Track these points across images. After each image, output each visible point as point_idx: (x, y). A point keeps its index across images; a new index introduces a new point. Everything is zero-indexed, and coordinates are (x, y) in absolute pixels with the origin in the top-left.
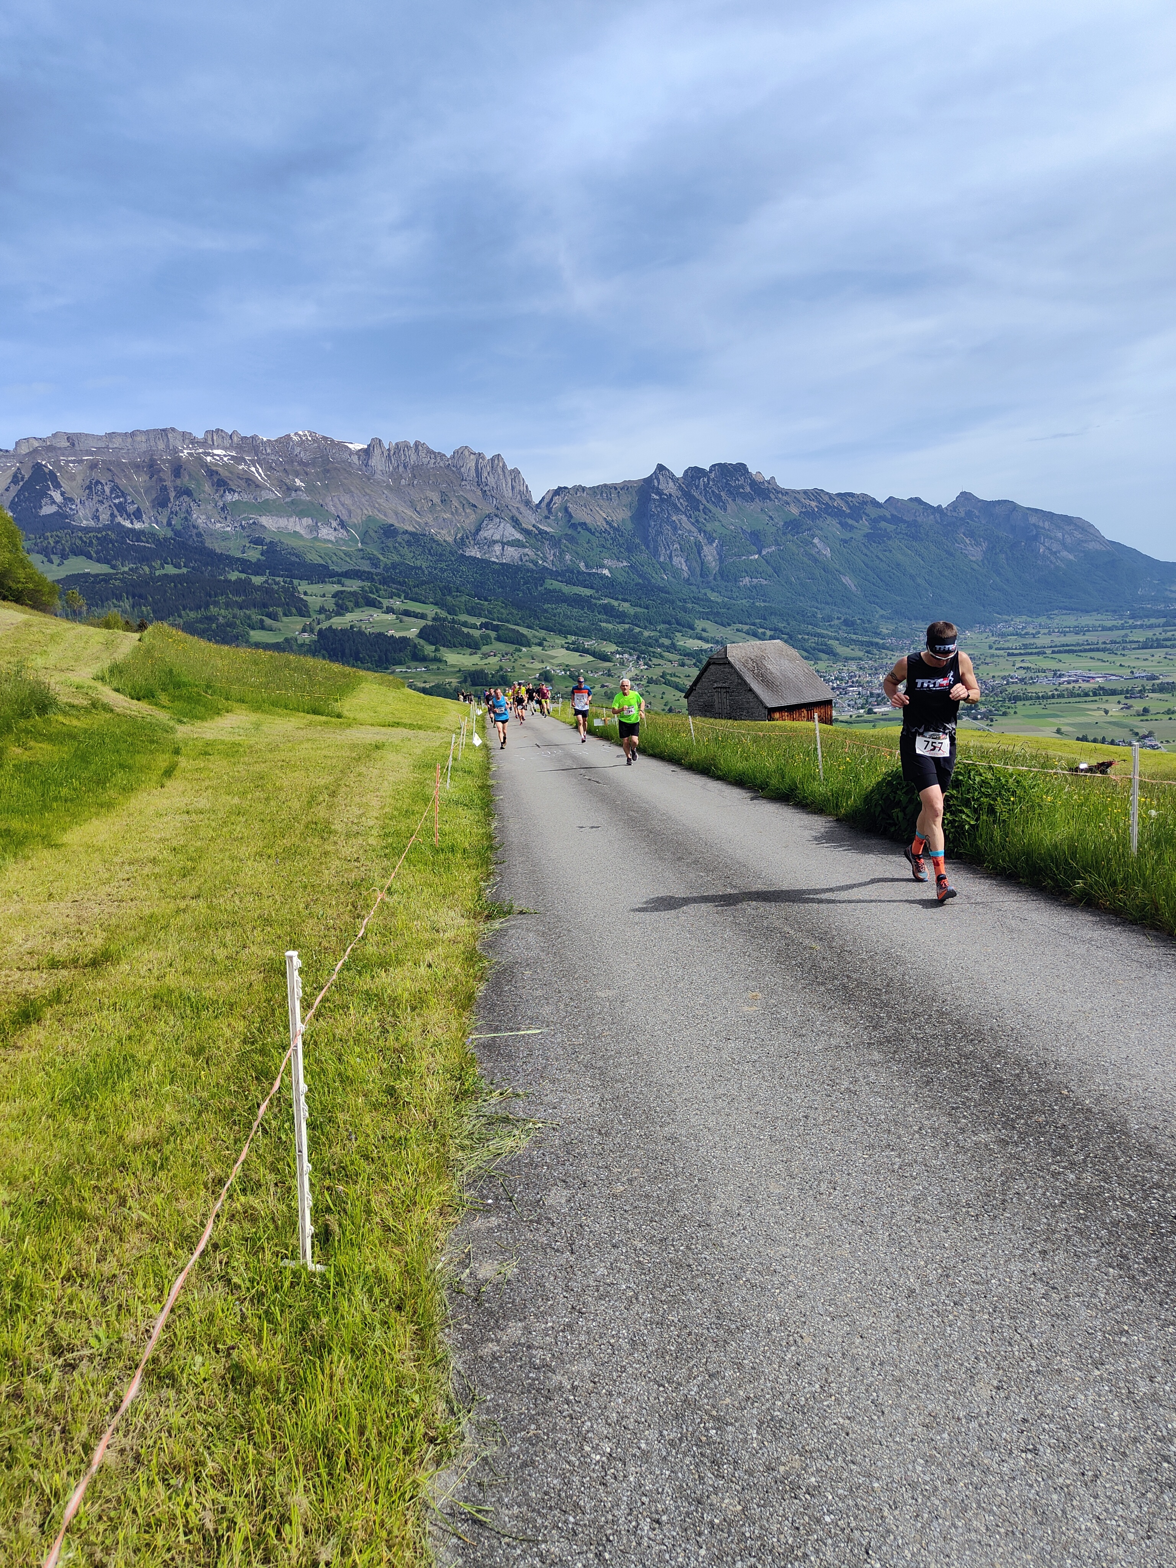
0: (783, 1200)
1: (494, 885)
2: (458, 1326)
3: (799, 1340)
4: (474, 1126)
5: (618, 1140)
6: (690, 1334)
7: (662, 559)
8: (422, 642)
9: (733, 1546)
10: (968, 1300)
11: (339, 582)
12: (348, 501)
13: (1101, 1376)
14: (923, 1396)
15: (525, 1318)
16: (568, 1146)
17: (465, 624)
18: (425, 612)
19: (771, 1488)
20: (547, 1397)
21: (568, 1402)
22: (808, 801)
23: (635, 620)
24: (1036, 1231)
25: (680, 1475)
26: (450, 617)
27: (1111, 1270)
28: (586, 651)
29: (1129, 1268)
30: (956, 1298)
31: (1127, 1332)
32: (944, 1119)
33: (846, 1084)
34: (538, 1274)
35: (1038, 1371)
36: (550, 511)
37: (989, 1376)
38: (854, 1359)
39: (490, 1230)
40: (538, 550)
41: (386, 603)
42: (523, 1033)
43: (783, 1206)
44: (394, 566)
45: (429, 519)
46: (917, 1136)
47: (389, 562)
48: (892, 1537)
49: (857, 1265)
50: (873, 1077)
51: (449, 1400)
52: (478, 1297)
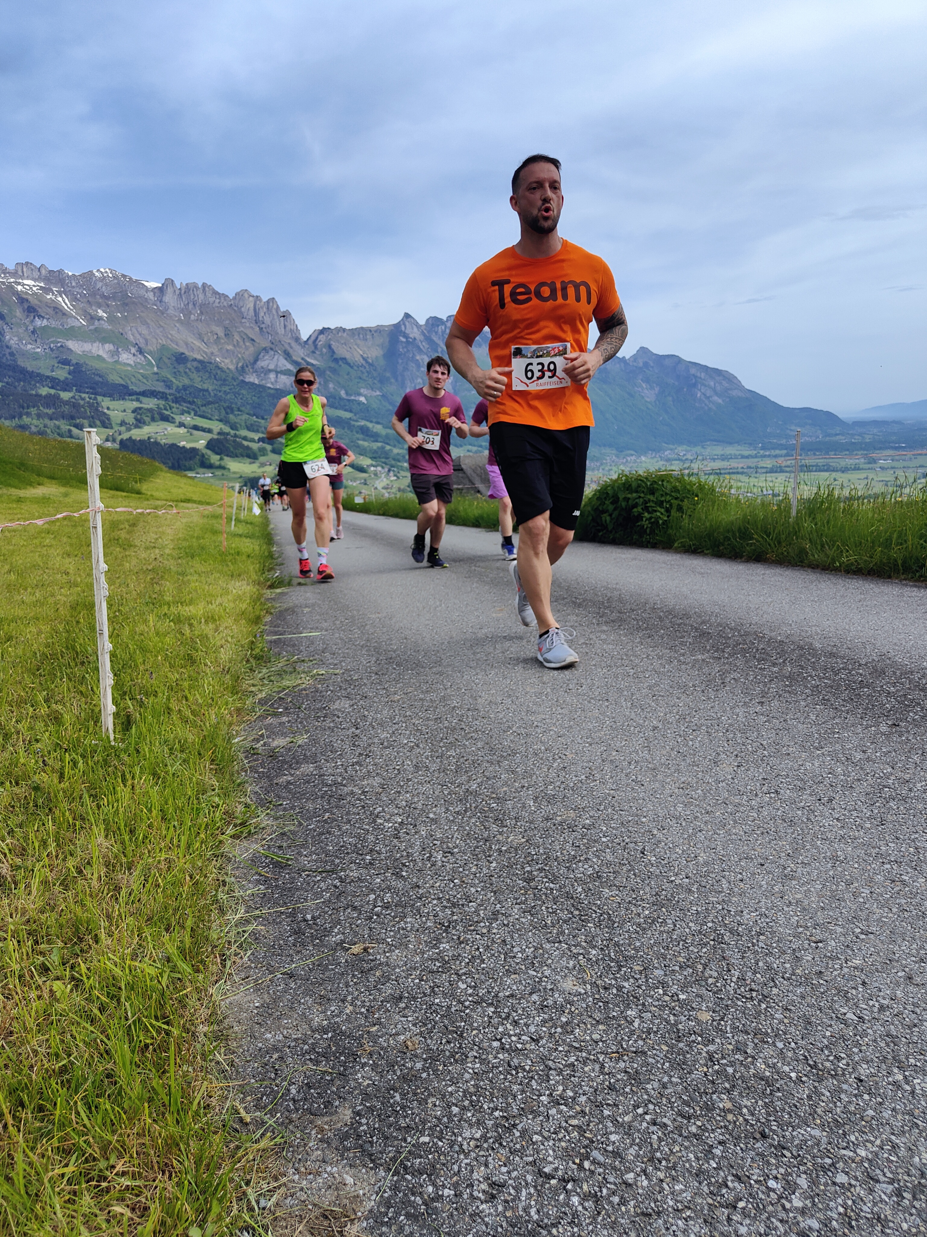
2: (254, 770)
3: (564, 756)
6: (467, 760)
8: (209, 452)
9: (521, 860)
10: (703, 728)
11: (138, 400)
12: (144, 331)
13: (822, 753)
14: (676, 775)
15: (316, 762)
17: (245, 438)
18: (211, 427)
19: (551, 828)
20: (339, 799)
21: (360, 800)
23: (387, 440)
24: (753, 694)
25: (467, 828)
26: (232, 432)
27: (817, 706)
29: (832, 705)
30: (694, 728)
31: (838, 732)
32: (666, 651)
34: (327, 740)
35: (770, 756)
36: (316, 347)
37: (729, 761)
39: (281, 723)
41: (178, 419)
42: (304, 635)
44: (185, 388)
45: (214, 349)
46: (646, 659)
47: (181, 385)
50: (604, 637)
51: (247, 806)
52: (273, 755)
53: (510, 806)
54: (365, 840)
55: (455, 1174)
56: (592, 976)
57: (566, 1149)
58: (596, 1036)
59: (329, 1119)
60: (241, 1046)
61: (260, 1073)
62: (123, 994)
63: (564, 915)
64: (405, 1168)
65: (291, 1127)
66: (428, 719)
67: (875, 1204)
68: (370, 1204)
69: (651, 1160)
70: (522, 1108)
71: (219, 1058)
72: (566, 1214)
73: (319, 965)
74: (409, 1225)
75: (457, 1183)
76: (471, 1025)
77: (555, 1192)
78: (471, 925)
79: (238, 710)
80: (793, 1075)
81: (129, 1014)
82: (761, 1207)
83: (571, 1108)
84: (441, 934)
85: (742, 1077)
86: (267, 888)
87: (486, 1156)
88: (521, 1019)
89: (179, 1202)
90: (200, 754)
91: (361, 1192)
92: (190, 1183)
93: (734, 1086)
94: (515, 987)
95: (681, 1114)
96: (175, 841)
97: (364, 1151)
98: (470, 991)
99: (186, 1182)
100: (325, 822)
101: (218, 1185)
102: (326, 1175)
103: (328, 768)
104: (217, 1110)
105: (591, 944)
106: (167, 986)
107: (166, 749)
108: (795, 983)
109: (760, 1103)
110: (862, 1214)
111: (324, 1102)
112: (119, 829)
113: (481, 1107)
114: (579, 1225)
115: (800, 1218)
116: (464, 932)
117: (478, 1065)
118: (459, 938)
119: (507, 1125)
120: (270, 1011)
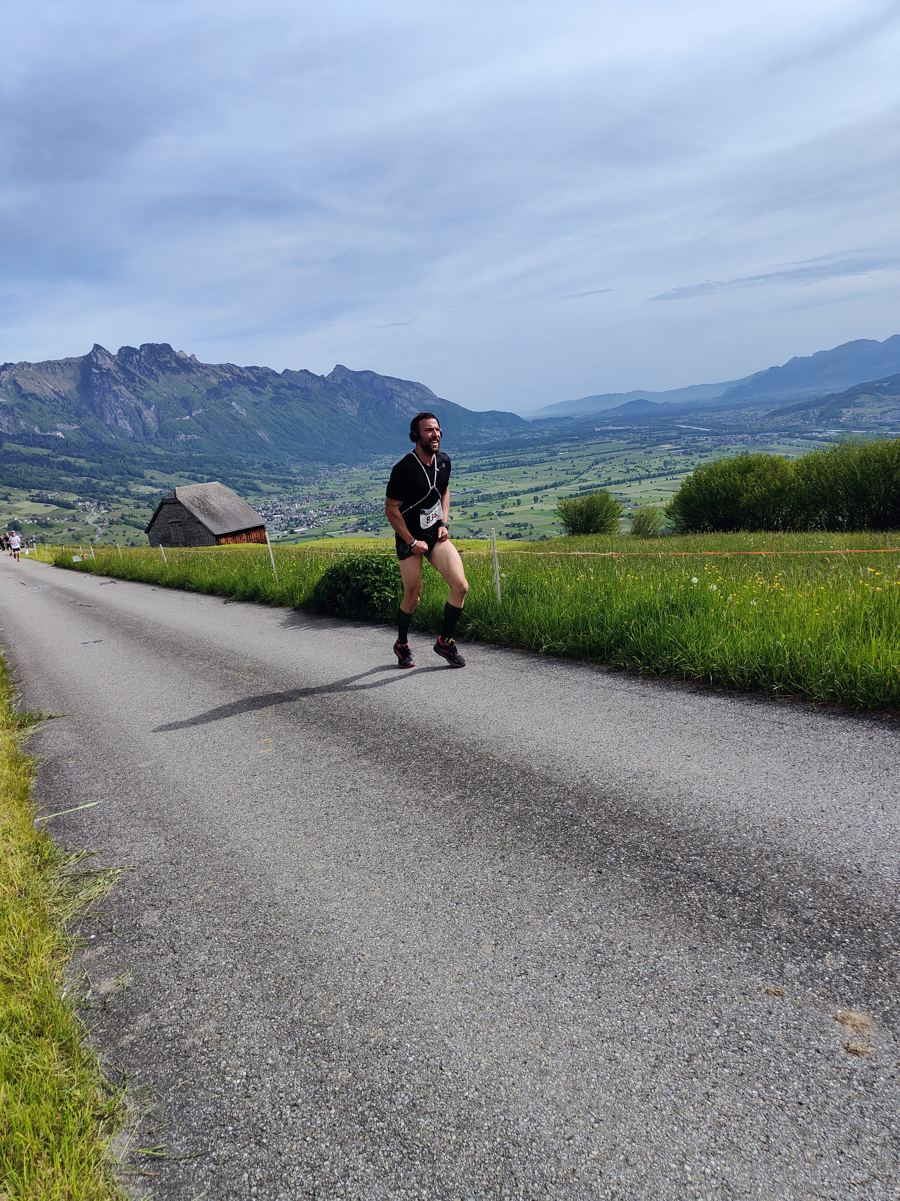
0: (325, 872)
1: (17, 700)
2: (94, 1033)
3: (362, 958)
4: (61, 885)
5: (188, 865)
6: (283, 979)
9: (353, 1099)
10: (464, 899)
13: (552, 918)
14: (452, 965)
15: (150, 1009)
16: (148, 880)
19: (369, 1054)
20: (185, 1057)
21: (203, 1054)
22: (270, 598)
24: (495, 846)
25: (303, 1070)
27: (544, 856)
28: (50, 502)
29: (553, 852)
30: (457, 900)
31: (561, 889)
32: (421, 792)
33: (349, 786)
34: (151, 975)
35: (516, 927)
37: (488, 940)
38: (401, 957)
39: (100, 957)
42: (81, 807)
43: (327, 876)
46: (406, 807)
48: (454, 1054)
49: (388, 899)
50: (366, 777)
51: (105, 1087)
52: (106, 1007)
53: (331, 1034)
63: (397, 1156)
66: (236, 927)
78: (330, 1187)
100: (181, 1090)
103: (163, 1016)
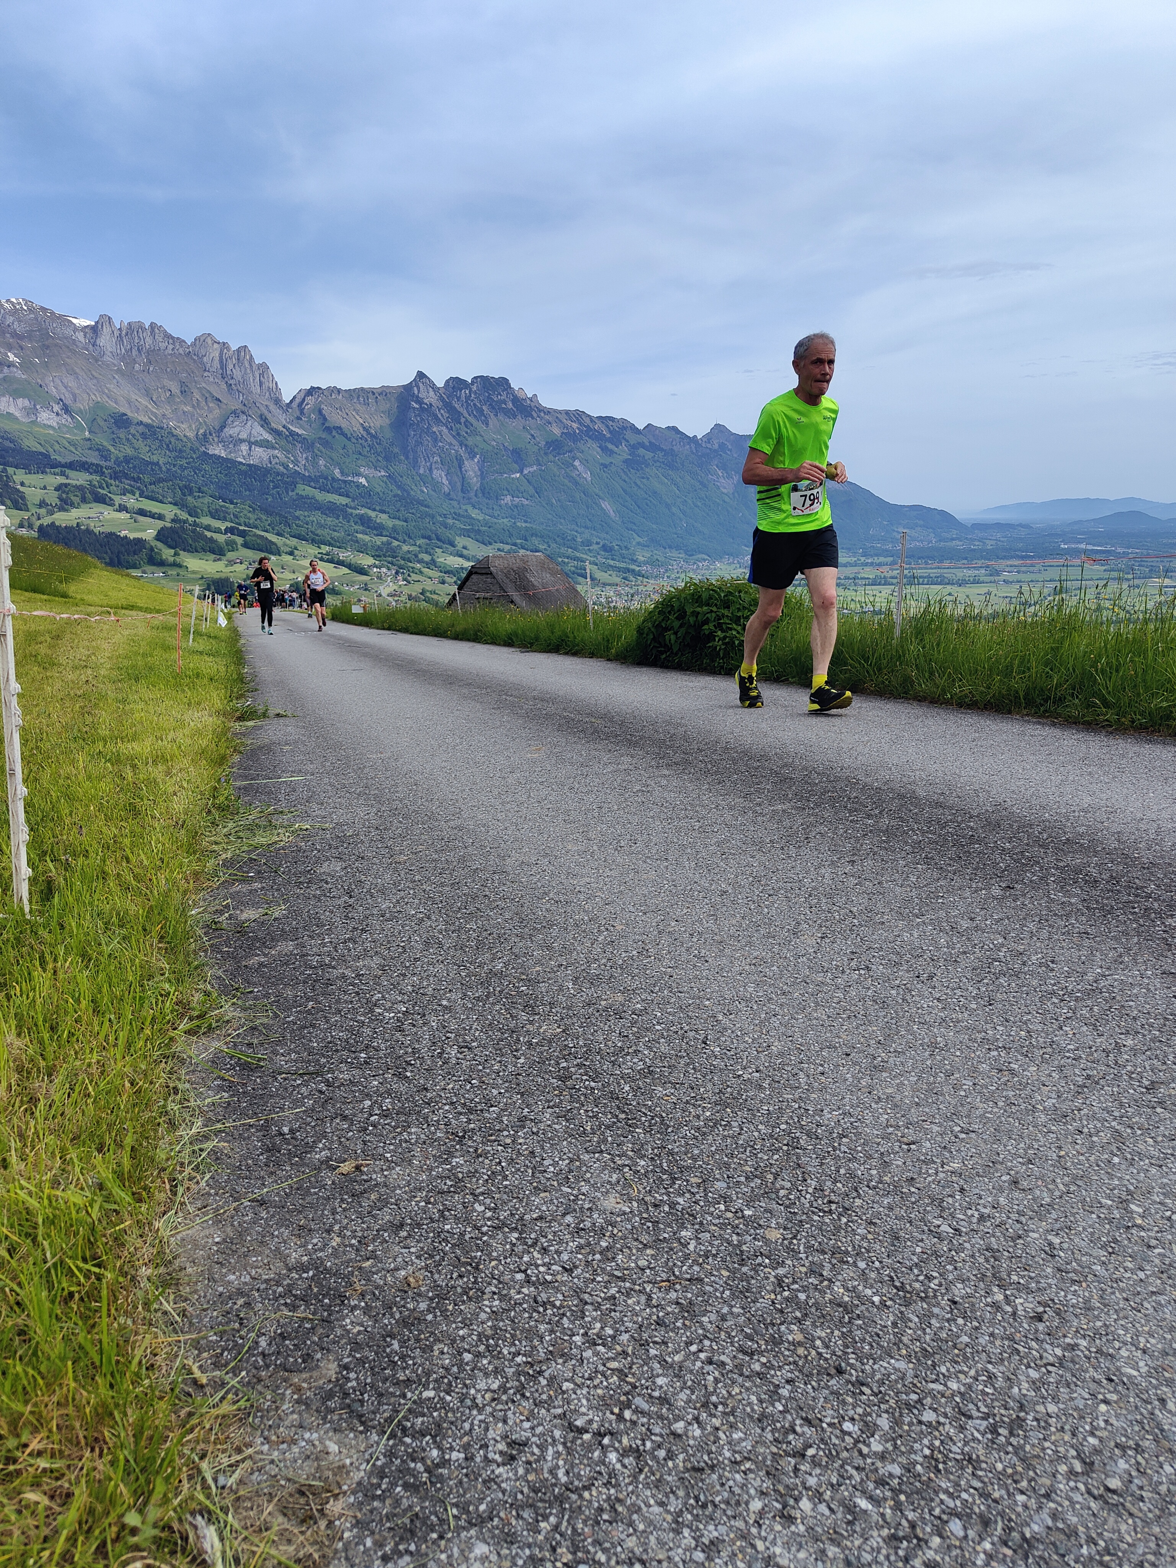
6: (490, 934)
7: (421, 471)
8: (159, 544)
9: (556, 1054)
10: (782, 892)
11: (63, 474)
12: (72, 384)
13: (923, 922)
14: (747, 948)
15: (297, 939)
16: (342, 838)
17: (208, 528)
18: (162, 512)
19: (593, 1015)
20: (327, 984)
21: (352, 984)
22: (578, 648)
23: (394, 534)
24: (842, 851)
25: (489, 1017)
26: (191, 519)
27: (919, 866)
28: (341, 563)
29: (936, 864)
31: (942, 897)
32: (740, 800)
33: (638, 788)
34: (311, 912)
35: (861, 925)
36: (302, 412)
37: (812, 932)
38: (671, 934)
39: (253, 891)
40: (288, 452)
41: (118, 500)
42: (284, 780)
44: (127, 460)
45: (167, 410)
47: (121, 455)
48: (730, 1031)
50: (664, 783)
51: (207, 994)
52: (241, 930)
53: (543, 990)
54: (359, 1034)
55: (466, 1434)
56: (639, 1192)
57: (602, 1398)
58: (642, 1263)
59: (308, 1375)
60: (196, 1292)
61: (220, 1323)
62: (41, 1231)
63: (607, 1120)
64: (404, 1430)
65: (259, 1387)
66: (442, 885)
67: (966, 1443)
68: (357, 1476)
69: (705, 1405)
70: (551, 1352)
71: (167, 1307)
72: (600, 1473)
73: (298, 1189)
74: (408, 1498)
75: (468, 1444)
76: (489, 1255)
77: (589, 1449)
78: (491, 1133)
79: (196, 875)
80: (876, 1299)
81: (48, 1255)
82: (834, 1453)
83: (610, 1348)
84: (454, 1146)
85: (816, 1304)
86: (231, 1096)
87: (505, 1411)
88: (552, 1245)
89: (112, 1483)
90: (145, 930)
91: (348, 1462)
92: (128, 1461)
93: (806, 1315)
94: (544, 1208)
95: (742, 1350)
96: (111, 1039)
97: (352, 1411)
98: (489, 1214)
99: (122, 1457)
100: (309, 1012)
101: (163, 1460)
102: (304, 1444)
103: (313, 946)
104: (163, 1371)
105: (639, 1153)
106: (99, 1220)
107: (100, 924)
108: (881, 1192)
109: (836, 1333)
110: (951, 1455)
111: (302, 1356)
112: (36, 1025)
113: (500, 1352)
114: (617, 1486)
115: (879, 1464)
116: (483, 1143)
117: (497, 1303)
118: (476, 1151)
119: (531, 1372)
120: (234, 1248)
